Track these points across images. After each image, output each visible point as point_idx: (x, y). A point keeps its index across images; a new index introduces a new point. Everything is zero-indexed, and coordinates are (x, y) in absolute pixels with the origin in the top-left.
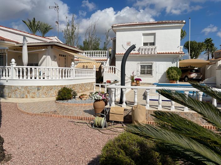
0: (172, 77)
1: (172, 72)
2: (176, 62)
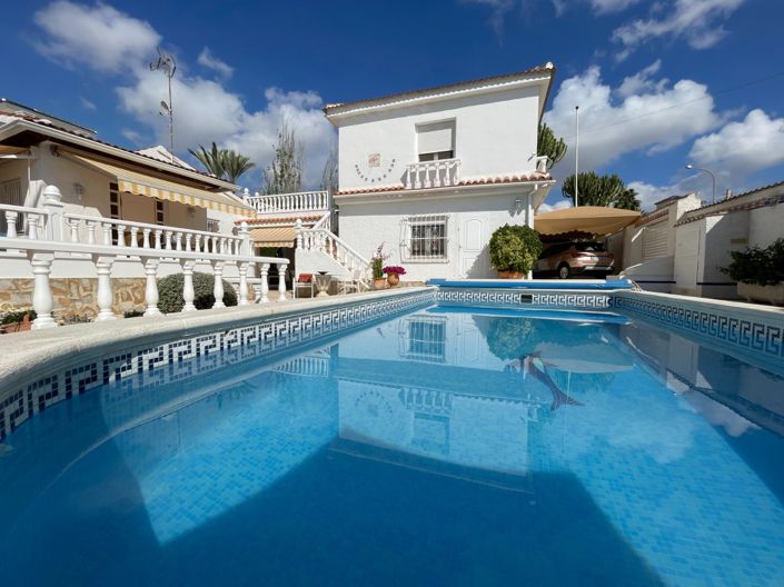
0: (507, 259)
1: (507, 242)
2: (523, 212)
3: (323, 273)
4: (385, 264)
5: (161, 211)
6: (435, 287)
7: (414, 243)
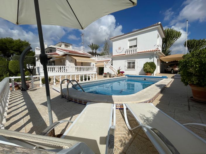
3: (108, 73)
4: (120, 71)
5: (82, 64)
6: (126, 76)
7: (128, 66)
